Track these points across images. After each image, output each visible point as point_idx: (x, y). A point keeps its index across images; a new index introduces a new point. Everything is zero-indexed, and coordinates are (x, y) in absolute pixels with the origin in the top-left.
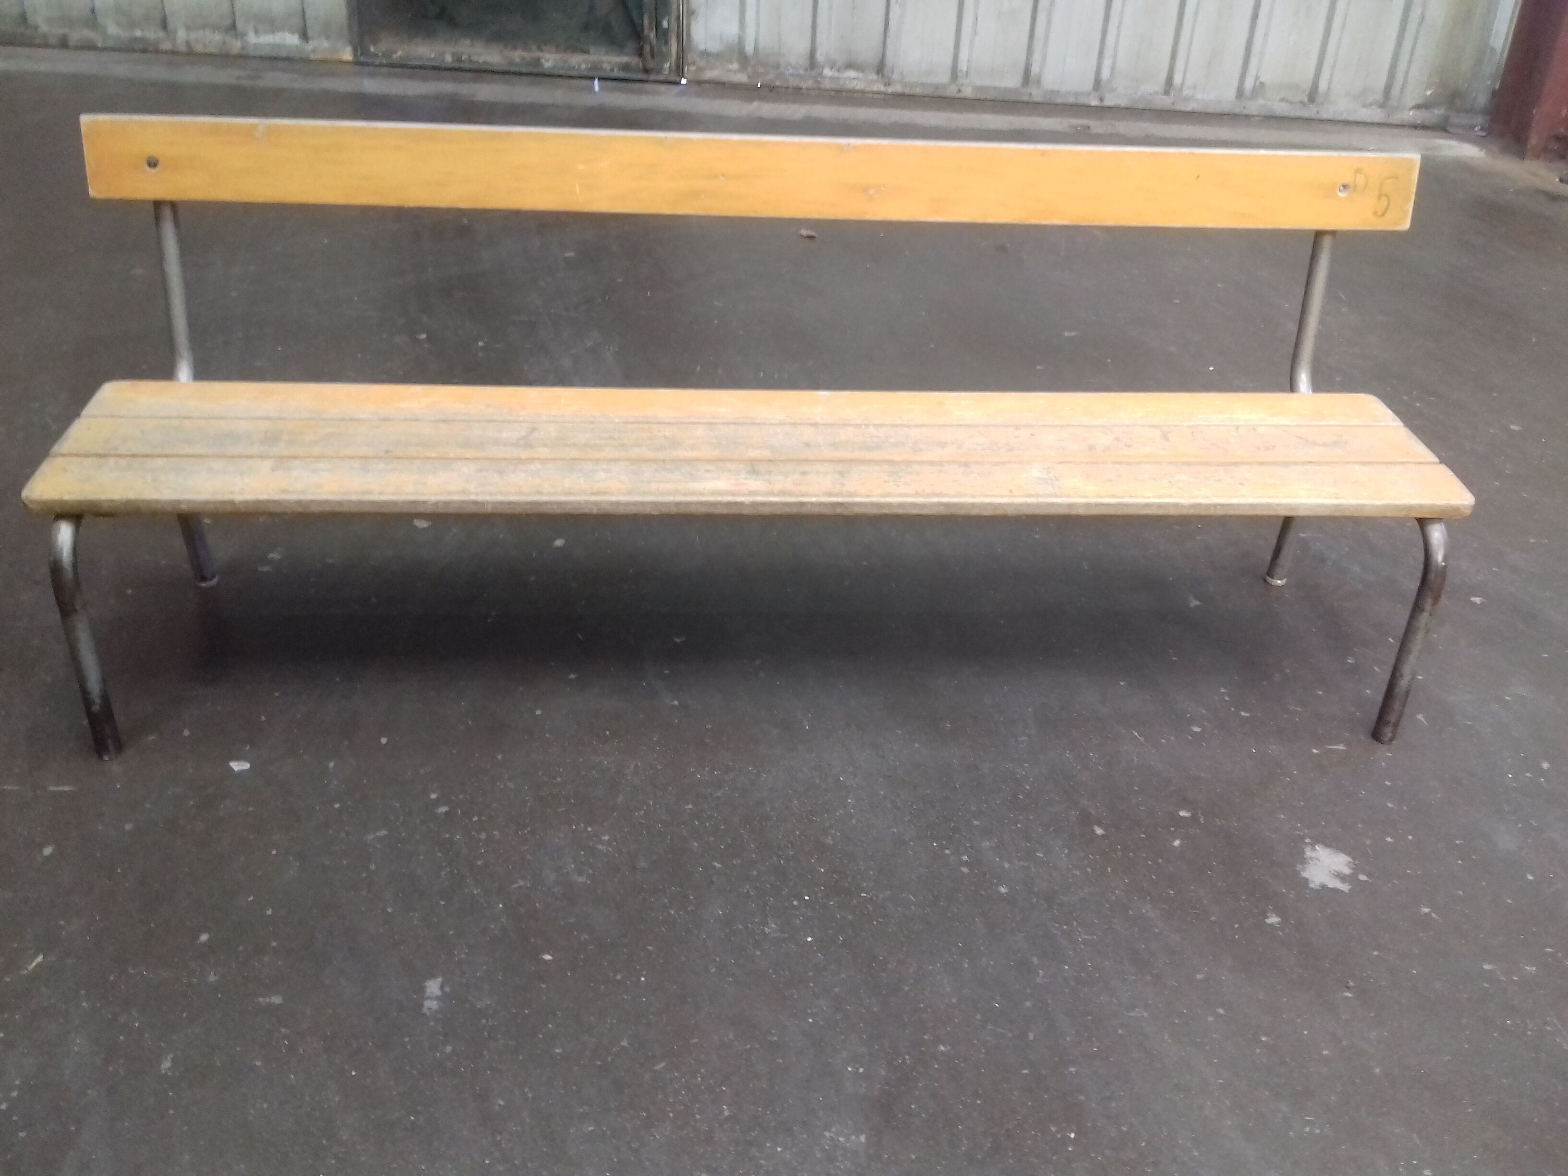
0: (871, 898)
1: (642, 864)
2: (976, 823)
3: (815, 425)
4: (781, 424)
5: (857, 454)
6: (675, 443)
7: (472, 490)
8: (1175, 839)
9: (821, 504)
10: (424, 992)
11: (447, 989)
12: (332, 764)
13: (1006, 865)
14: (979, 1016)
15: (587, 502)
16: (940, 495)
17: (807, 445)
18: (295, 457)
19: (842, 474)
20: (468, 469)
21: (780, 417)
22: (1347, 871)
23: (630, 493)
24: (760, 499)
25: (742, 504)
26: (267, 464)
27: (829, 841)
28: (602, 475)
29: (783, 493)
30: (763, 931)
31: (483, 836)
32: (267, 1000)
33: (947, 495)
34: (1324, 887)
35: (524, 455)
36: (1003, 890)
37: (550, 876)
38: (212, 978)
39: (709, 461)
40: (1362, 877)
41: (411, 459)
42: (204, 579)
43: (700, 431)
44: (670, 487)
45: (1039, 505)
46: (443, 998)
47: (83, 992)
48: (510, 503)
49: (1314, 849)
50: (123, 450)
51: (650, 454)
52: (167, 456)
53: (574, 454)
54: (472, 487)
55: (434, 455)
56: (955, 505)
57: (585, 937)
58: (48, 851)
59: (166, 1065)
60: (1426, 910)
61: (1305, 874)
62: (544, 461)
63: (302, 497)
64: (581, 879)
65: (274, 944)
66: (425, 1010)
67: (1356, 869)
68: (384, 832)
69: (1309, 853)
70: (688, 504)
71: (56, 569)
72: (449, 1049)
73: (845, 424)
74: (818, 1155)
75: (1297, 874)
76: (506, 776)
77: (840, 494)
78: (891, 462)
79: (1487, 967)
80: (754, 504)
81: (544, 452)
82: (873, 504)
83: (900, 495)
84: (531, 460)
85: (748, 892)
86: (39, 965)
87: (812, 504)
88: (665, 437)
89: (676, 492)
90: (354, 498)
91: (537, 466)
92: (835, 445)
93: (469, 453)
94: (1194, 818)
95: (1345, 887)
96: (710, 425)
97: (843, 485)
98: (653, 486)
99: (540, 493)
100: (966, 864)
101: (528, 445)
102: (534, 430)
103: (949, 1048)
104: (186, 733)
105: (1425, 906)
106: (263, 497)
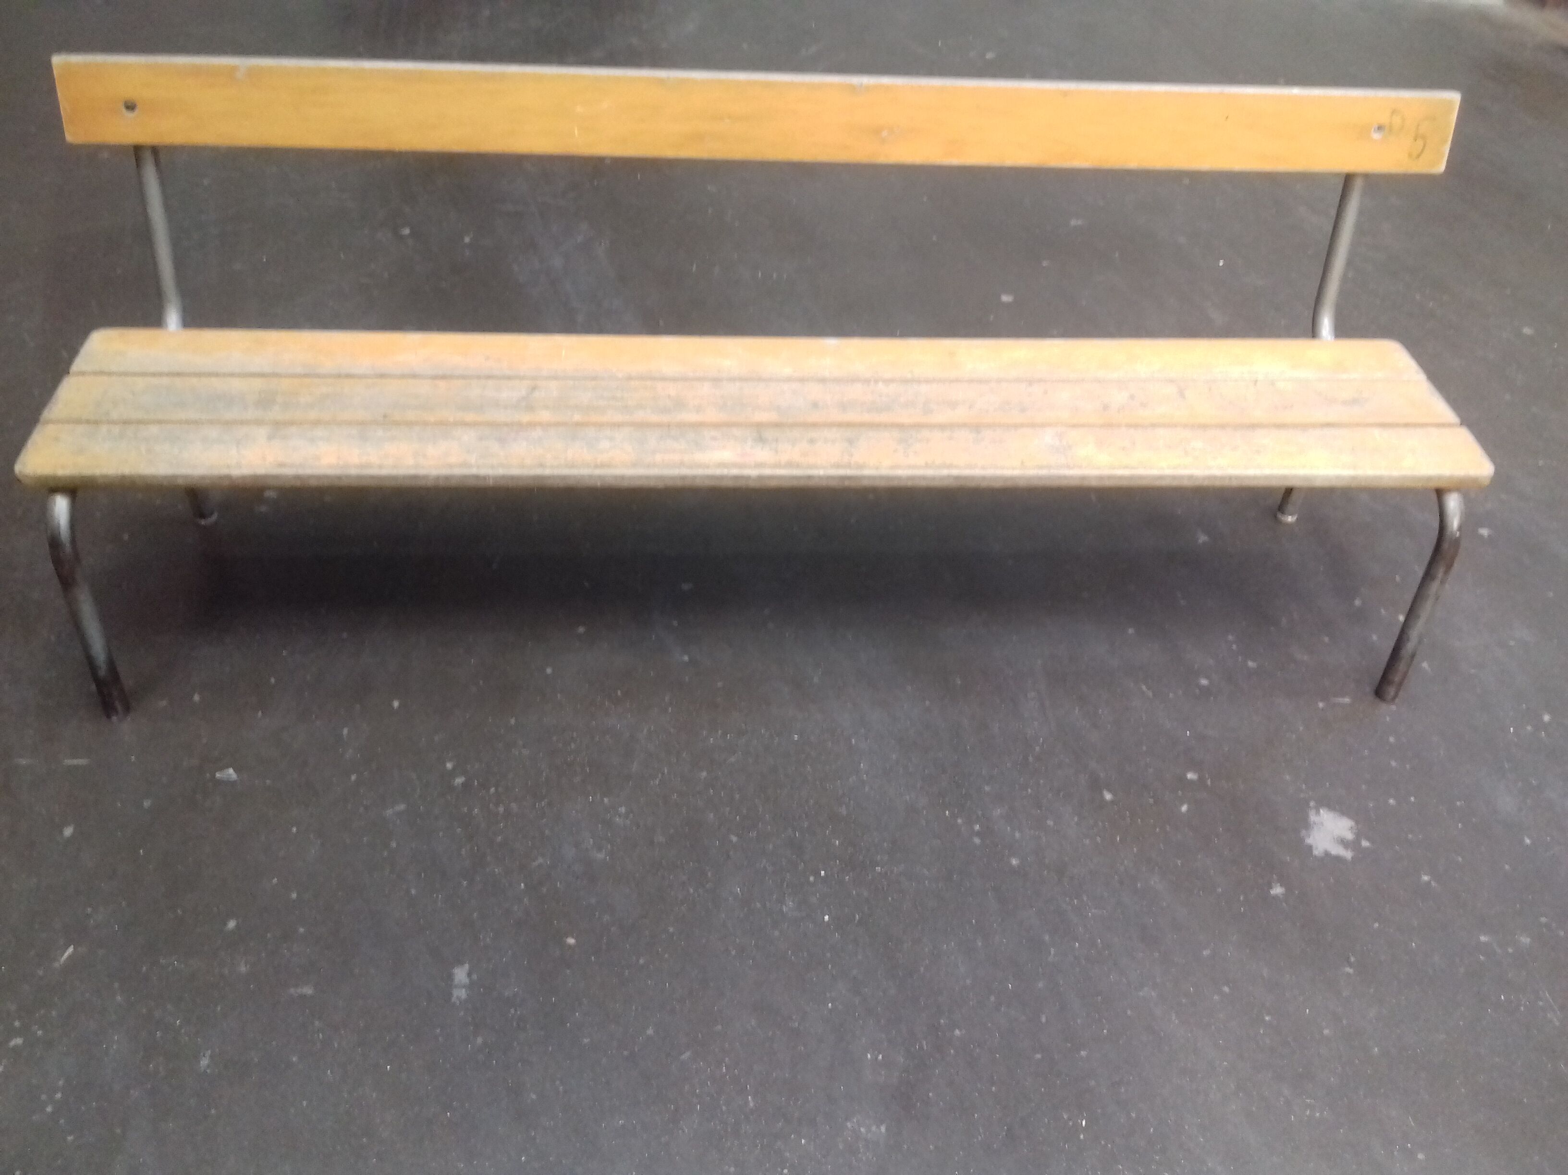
0: (886, 873)
1: (660, 838)
2: (987, 788)
3: (823, 380)
4: (789, 379)
5: (867, 417)
6: (680, 404)
7: (473, 461)
8: (1182, 804)
9: (829, 478)
10: (452, 980)
11: (475, 977)
12: (345, 731)
13: (1017, 835)
14: (992, 998)
15: (591, 477)
16: (950, 466)
17: (815, 405)
18: (291, 423)
19: (851, 442)
20: (468, 436)
21: (787, 371)
22: (1350, 836)
23: (634, 465)
24: (767, 472)
25: (748, 478)
26: (262, 433)
27: (843, 811)
28: (605, 444)
29: (790, 465)
30: (781, 910)
31: (501, 809)
32: (299, 990)
33: (956, 467)
34: (1327, 854)
35: (526, 418)
36: (1014, 862)
37: (569, 852)
38: (243, 969)
39: (717, 426)
40: (1365, 844)
41: (410, 424)
42: (203, 516)
43: (706, 389)
44: (675, 457)
45: (1050, 477)
46: (470, 987)
47: (116, 985)
48: (512, 478)
49: (1318, 813)
50: (115, 415)
51: (654, 418)
52: (160, 422)
53: (577, 417)
54: (472, 459)
55: (432, 419)
56: (966, 478)
57: (606, 918)
58: (68, 831)
59: (204, 1062)
60: (1426, 878)
61: (1309, 841)
62: (546, 426)
63: (301, 472)
64: (600, 856)
65: (302, 930)
66: (454, 999)
67: (1359, 836)
68: (402, 807)
69: (1313, 817)
70: (694, 477)
71: (54, 543)
72: (480, 1040)
73: (854, 380)
74: (841, 1147)
75: (1302, 840)
76: (521, 743)
77: (849, 466)
78: (900, 426)
79: (1483, 938)
80: (760, 478)
81: (545, 416)
82: (882, 478)
83: (910, 467)
84: (532, 425)
85: (765, 867)
86: (70, 957)
87: (820, 478)
88: (669, 396)
89: (682, 464)
90: (353, 472)
91: (538, 433)
92: (843, 407)
93: (470, 417)
94: (1201, 779)
95: (1348, 855)
96: (716, 381)
97: (851, 455)
98: (658, 458)
99: (542, 465)
100: (978, 834)
101: (530, 408)
102: (534, 388)
103: (964, 1032)
104: (196, 698)
105: (1425, 874)
106: (261, 471)
